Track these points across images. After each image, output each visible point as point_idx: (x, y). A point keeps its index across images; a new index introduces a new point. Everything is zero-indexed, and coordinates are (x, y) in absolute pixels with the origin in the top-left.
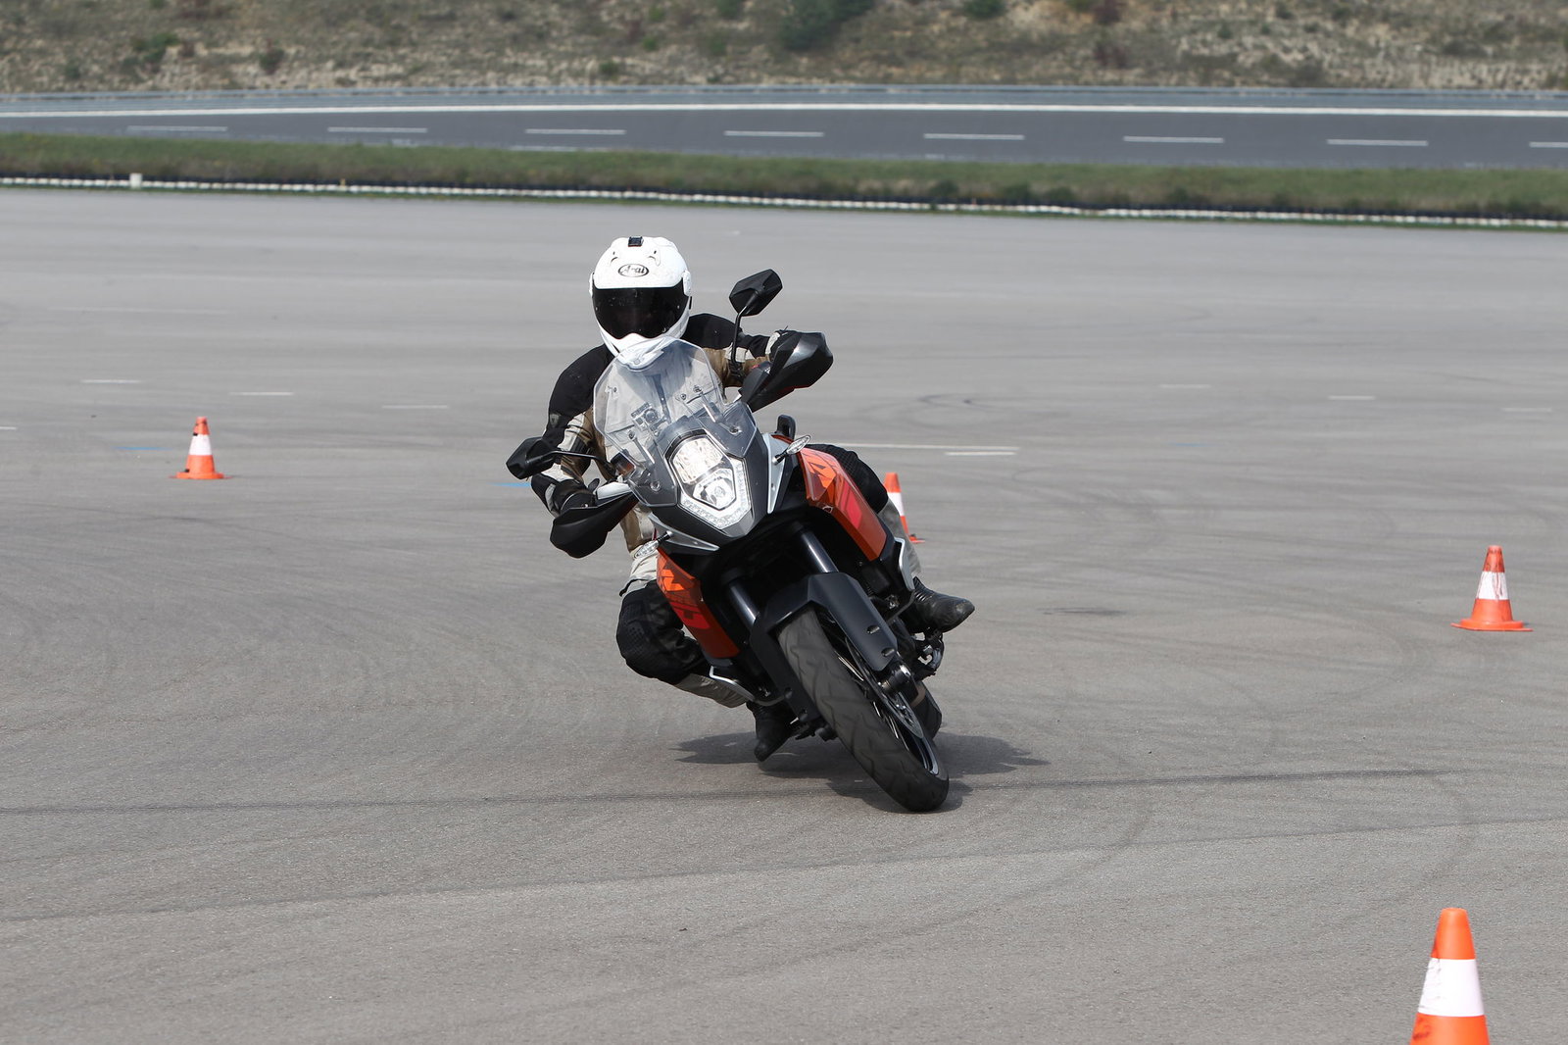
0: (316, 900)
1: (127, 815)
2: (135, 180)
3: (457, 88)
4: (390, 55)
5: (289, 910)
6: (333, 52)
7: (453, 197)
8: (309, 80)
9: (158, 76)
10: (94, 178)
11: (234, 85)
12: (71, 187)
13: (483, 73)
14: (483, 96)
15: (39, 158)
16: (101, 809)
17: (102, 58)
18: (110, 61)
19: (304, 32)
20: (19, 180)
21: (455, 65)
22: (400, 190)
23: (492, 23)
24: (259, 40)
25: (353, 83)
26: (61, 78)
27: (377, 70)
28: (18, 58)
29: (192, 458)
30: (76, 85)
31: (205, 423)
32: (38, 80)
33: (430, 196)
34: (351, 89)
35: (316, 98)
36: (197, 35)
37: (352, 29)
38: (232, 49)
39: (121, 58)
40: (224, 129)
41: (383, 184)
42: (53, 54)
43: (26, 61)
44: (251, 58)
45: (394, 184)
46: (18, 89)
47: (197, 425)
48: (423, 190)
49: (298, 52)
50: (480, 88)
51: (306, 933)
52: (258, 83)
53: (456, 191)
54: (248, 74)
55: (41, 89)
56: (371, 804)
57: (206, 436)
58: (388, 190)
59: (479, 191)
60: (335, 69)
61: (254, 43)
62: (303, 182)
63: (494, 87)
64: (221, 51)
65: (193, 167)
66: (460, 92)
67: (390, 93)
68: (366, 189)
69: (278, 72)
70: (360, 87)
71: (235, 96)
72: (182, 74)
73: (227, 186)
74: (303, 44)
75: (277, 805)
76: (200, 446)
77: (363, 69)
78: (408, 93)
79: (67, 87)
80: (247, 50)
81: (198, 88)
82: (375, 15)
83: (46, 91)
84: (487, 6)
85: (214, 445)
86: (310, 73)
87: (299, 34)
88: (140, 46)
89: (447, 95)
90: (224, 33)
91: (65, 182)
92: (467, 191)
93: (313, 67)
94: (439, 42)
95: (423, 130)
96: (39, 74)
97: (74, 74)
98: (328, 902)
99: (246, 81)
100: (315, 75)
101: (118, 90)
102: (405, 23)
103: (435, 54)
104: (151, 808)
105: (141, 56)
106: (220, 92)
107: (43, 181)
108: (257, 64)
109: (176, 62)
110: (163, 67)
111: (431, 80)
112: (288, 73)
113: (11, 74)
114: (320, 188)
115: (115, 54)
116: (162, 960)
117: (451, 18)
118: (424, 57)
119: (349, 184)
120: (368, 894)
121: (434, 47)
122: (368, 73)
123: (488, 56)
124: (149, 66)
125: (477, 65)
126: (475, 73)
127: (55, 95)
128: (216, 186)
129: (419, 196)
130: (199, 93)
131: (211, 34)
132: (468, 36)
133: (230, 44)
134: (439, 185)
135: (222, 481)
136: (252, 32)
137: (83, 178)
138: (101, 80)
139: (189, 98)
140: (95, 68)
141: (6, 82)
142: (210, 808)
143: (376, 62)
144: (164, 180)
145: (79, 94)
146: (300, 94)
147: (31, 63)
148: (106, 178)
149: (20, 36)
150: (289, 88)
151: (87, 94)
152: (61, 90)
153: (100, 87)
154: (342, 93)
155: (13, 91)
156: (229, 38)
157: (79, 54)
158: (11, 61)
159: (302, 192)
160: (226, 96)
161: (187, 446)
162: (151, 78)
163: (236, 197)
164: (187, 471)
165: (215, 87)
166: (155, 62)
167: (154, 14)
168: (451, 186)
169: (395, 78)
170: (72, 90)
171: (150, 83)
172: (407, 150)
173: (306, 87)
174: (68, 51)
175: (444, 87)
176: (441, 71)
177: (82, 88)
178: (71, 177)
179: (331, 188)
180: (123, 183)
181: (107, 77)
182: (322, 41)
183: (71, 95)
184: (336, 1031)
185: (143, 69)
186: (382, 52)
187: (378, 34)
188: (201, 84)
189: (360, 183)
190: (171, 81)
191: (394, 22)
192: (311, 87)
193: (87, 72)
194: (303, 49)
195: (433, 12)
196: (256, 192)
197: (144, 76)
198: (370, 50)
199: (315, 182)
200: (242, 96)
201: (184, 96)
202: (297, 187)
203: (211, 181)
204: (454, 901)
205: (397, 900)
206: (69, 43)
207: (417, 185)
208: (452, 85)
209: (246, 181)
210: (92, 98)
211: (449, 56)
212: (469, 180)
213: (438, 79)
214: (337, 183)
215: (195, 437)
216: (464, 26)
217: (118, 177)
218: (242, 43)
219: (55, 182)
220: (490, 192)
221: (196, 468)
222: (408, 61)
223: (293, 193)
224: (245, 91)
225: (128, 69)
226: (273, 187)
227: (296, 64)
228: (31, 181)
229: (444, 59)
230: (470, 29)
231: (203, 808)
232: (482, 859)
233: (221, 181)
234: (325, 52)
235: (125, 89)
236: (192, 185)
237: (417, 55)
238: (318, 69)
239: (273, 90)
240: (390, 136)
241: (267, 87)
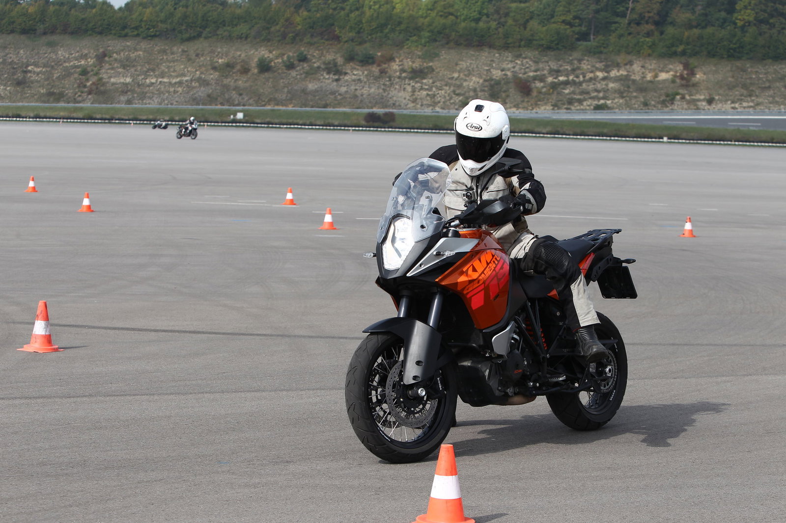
0: (728, 376)
1: (666, 347)
2: (665, 139)
3: (771, 111)
4: (749, 99)
5: (719, 379)
6: (732, 98)
7: (770, 146)
8: (723, 107)
9: (673, 105)
10: (652, 138)
11: (698, 109)
12: (644, 141)
13: (780, 105)
14: (780, 113)
15: (634, 132)
16: (657, 344)
17: (655, 99)
18: (658, 100)
19: (721, 92)
20: (628, 139)
21: (770, 103)
22: (752, 144)
23: (783, 89)
24: (706, 94)
25: (737, 109)
26: (642, 105)
27: (745, 104)
28: (628, 99)
29: (685, 230)
30: (647, 108)
31: (690, 218)
32: (634, 106)
33: (762, 146)
34: (736, 110)
35: (725, 113)
36: (686, 92)
37: (737, 91)
38: (698, 97)
39: (661, 99)
40: (694, 123)
41: (746, 142)
42: (639, 98)
43: (630, 100)
44: (703, 100)
45: (750, 142)
46: (628, 109)
47: (687, 219)
48: (759, 144)
49: (719, 98)
50: (779, 111)
51: (725, 387)
52: (706, 108)
53: (770, 144)
54: (702, 105)
55: (635, 109)
56: (746, 345)
57: (690, 223)
58: (748, 144)
59: (778, 145)
60: (731, 104)
61: (705, 95)
62: (720, 141)
63: (783, 110)
64: (694, 97)
65: (684, 135)
66: (772, 112)
67: (749, 112)
68: (741, 143)
69: (712, 104)
70: (739, 110)
71: (698, 112)
72: (681, 105)
73: (695, 142)
74: (721, 95)
75: (715, 345)
76: (688, 226)
77: (741, 104)
78: (755, 112)
79: (644, 108)
80: (702, 97)
81: (686, 109)
82: (744, 86)
83: (638, 110)
84: (781, 84)
85: (693, 226)
86: (723, 105)
87: (719, 92)
88: (667, 96)
89: (768, 113)
90: (694, 91)
91: (643, 140)
92: (774, 145)
93: (724, 103)
94: (765, 95)
95: (760, 124)
96: (635, 104)
97: (646, 104)
98: (732, 377)
99: (702, 107)
100: (724, 106)
101: (660, 110)
102: (754, 89)
103: (764, 100)
104: (673, 344)
105: (668, 99)
106: (694, 111)
107: (635, 139)
108: (706, 102)
109: (679, 101)
110: (675, 102)
111: (762, 108)
112: (716, 105)
113: (625, 104)
114: (726, 143)
115: (659, 98)
116: (678, 394)
117: (769, 87)
118: (760, 100)
119: (735, 141)
120: (745, 375)
121: (764, 97)
122: (742, 105)
123: (781, 100)
124: (670, 102)
125: (777, 103)
126: (777, 106)
127: (641, 111)
128: (691, 141)
129: (758, 146)
130: (686, 111)
131: (691, 92)
132: (774, 93)
133: (697, 95)
134: (765, 142)
135: (694, 238)
136: (704, 91)
137: (648, 138)
138: (655, 106)
139: (683, 113)
140: (653, 103)
141: (624, 107)
142: (693, 345)
143: (744, 102)
144: (675, 139)
145: (647, 111)
146: (720, 112)
147: (632, 101)
148: (656, 138)
149: (629, 92)
150: (716, 110)
151: (650, 111)
152: (642, 109)
153: (654, 109)
154: (733, 112)
155: (626, 110)
156: (697, 93)
157: (648, 98)
158: (626, 100)
159: (720, 144)
160: (696, 112)
161: (684, 226)
162: (671, 106)
163: (698, 145)
164: (684, 234)
165: (692, 109)
166: (672, 101)
167: (672, 85)
168: (768, 143)
169: (751, 107)
170: (645, 109)
171: (671, 108)
172: (754, 131)
173: (721, 109)
174: (644, 97)
175: (767, 110)
176: (766, 105)
177: (648, 109)
178: (644, 138)
179: (729, 143)
180: (661, 140)
181: (657, 105)
182: (727, 95)
183: (645, 111)
184: (735, 420)
185: (668, 103)
186: (747, 98)
187: (745, 92)
188: (687, 108)
189: (738, 141)
190: (677, 107)
191: (751, 89)
192: (723, 110)
193: (650, 103)
194: (720, 97)
195: (763, 86)
196: (705, 144)
197: (669, 105)
198: (743, 98)
199: (724, 141)
200: (700, 112)
201: (681, 112)
202: (718, 142)
203: (690, 140)
204: (773, 378)
205: (755, 377)
206: (644, 94)
207: (757, 142)
208: (769, 109)
209: (701, 140)
210: (652, 112)
211: (768, 100)
212: (774, 141)
213: (765, 108)
214: (731, 141)
215: (686, 223)
216: (773, 90)
217: (659, 138)
218: (701, 95)
219: (639, 139)
220: (781, 145)
221: (687, 234)
222: (755, 101)
223: (717, 144)
224: (701, 111)
225: (664, 103)
226: (710, 142)
227: (718, 102)
228: (631, 139)
229: (767, 101)
230: (776, 91)
231: (691, 345)
232: (782, 365)
233: (693, 140)
234: (727, 98)
235: (663, 110)
236: (684, 141)
237: (758, 100)
238: (725, 104)
239: (711, 111)
240: (748, 126)
241: (709, 109)
